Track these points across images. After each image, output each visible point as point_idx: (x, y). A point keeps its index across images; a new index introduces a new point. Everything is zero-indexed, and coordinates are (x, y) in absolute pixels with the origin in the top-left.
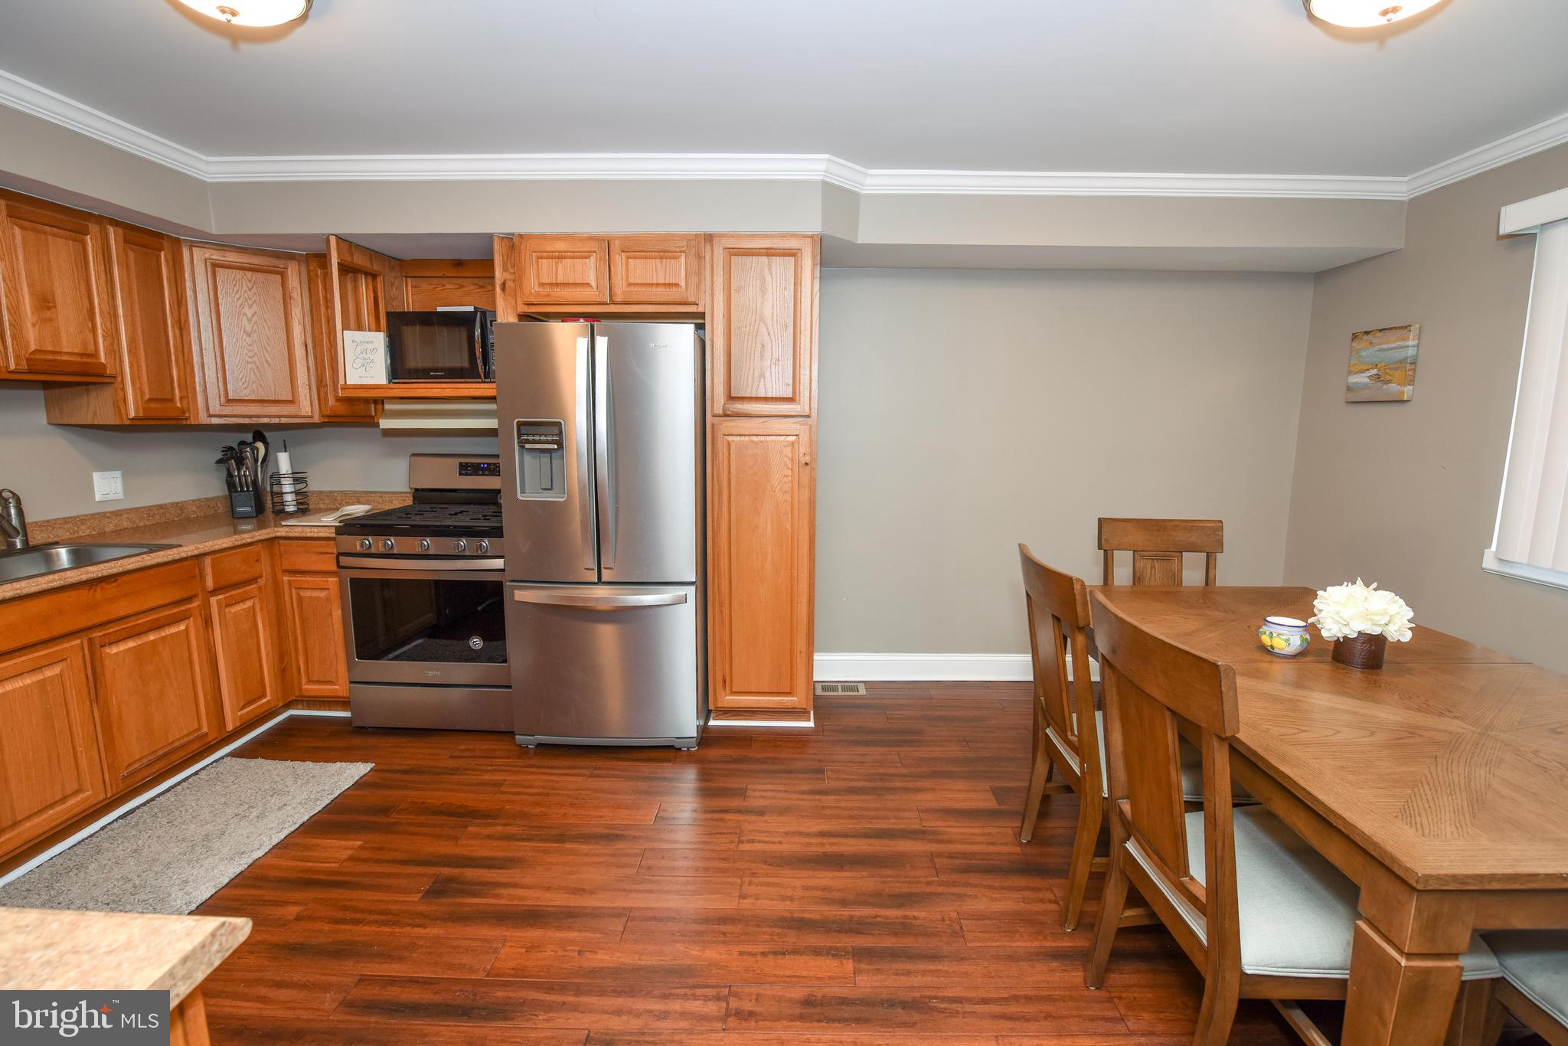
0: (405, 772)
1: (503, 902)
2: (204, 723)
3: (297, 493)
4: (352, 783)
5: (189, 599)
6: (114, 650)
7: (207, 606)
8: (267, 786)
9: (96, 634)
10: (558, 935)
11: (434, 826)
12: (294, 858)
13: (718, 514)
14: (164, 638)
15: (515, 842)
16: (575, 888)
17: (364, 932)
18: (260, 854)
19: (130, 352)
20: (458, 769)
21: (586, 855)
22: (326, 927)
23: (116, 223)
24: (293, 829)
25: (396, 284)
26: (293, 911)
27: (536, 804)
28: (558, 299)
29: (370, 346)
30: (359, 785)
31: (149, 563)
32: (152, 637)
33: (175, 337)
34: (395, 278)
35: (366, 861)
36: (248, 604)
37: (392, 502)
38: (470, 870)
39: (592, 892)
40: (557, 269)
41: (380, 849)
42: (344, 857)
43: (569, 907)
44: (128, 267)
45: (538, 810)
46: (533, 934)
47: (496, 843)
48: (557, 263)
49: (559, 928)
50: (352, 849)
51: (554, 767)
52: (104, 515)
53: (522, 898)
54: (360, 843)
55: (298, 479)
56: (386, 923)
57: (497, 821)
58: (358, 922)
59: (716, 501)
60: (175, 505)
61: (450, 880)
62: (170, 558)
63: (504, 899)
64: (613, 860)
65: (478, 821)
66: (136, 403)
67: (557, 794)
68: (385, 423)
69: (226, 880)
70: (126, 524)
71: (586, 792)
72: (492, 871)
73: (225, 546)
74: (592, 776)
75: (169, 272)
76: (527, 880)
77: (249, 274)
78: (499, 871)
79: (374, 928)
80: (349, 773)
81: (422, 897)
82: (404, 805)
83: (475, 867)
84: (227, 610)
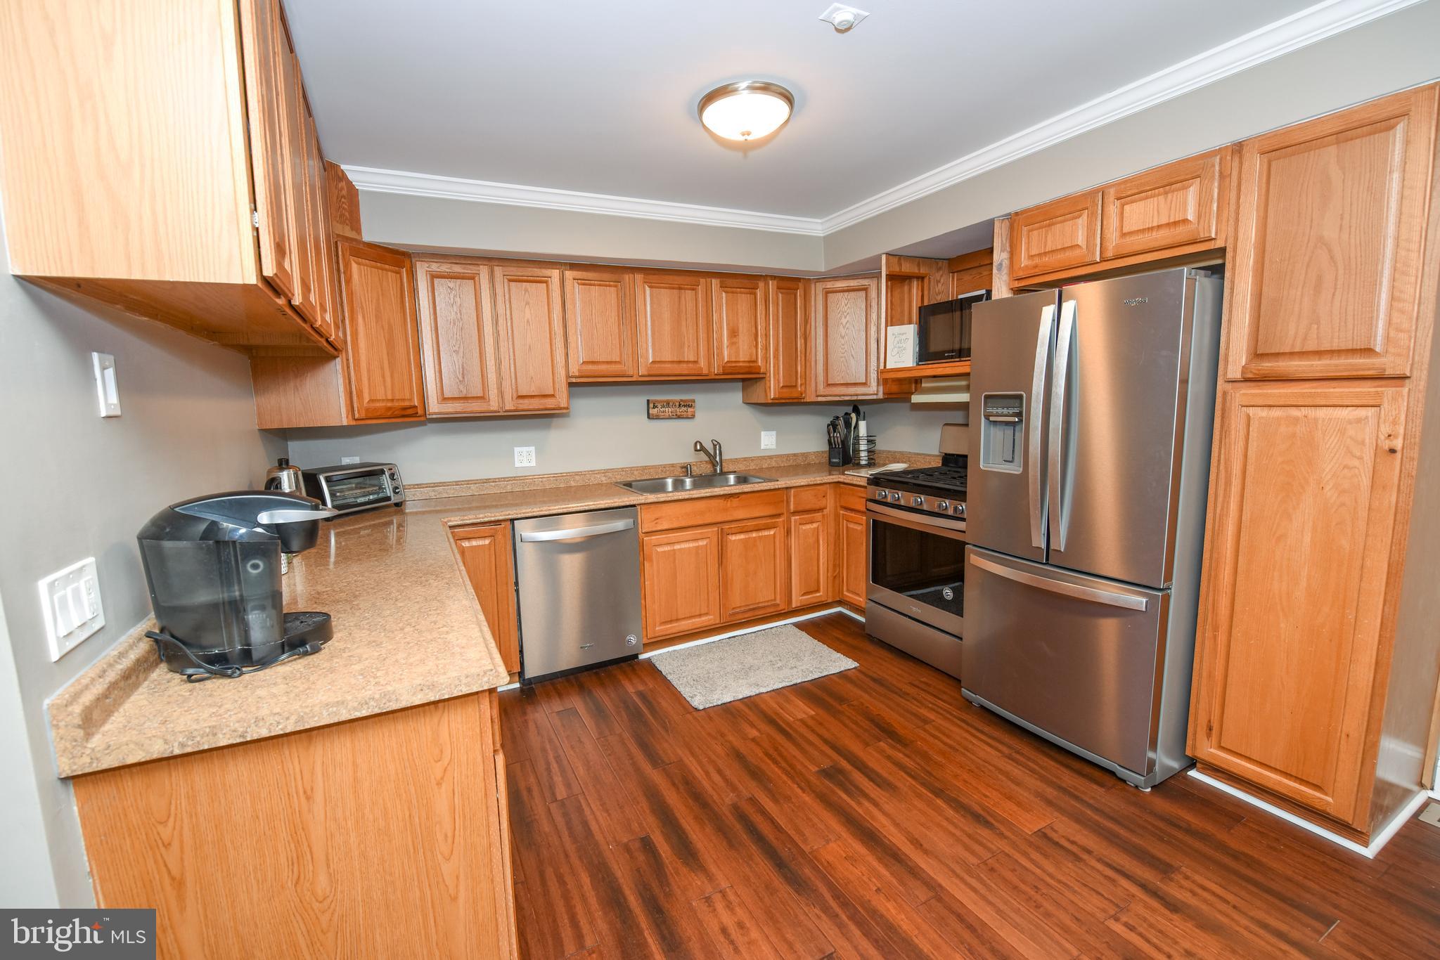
0: (874, 680)
1: (860, 811)
2: (778, 597)
3: (869, 451)
4: (838, 671)
5: (779, 515)
6: (733, 538)
7: (789, 521)
8: (796, 652)
9: (726, 527)
10: (875, 864)
11: (861, 727)
12: (778, 703)
13: (1222, 509)
14: (760, 538)
15: (903, 774)
16: (916, 839)
17: (772, 770)
18: (763, 690)
19: (774, 357)
20: (908, 694)
21: (947, 819)
22: (761, 754)
23: (774, 278)
24: (788, 684)
25: (942, 281)
26: (754, 733)
27: (943, 753)
28: (1046, 269)
29: (904, 337)
30: (842, 675)
31: (756, 489)
32: (754, 535)
33: (801, 345)
34: (941, 276)
35: (808, 726)
36: (815, 525)
37: (930, 463)
38: (859, 773)
39: (926, 852)
40: (1046, 237)
41: (821, 724)
42: (799, 717)
43: (900, 849)
44: (778, 304)
45: (939, 759)
46: (859, 848)
47: (889, 765)
48: (1047, 232)
49: (880, 860)
50: (807, 714)
51: (982, 732)
52: (763, 458)
53: (873, 817)
54: (813, 713)
55: (871, 441)
56: (787, 773)
57: (903, 749)
58: (776, 762)
59: (1221, 492)
60: (803, 454)
61: (841, 771)
62: (768, 488)
63: (861, 809)
64: (966, 840)
65: (890, 741)
66: (775, 389)
67: (964, 754)
68: (916, 399)
69: (741, 697)
70: (774, 464)
71: (991, 768)
72: (871, 783)
73: (802, 484)
74: (1009, 757)
75: (801, 303)
76: (887, 807)
77: (846, 294)
78: (875, 787)
79: (780, 772)
80: (840, 663)
81: (818, 772)
82: (855, 703)
83: (863, 773)
84: (800, 527)
